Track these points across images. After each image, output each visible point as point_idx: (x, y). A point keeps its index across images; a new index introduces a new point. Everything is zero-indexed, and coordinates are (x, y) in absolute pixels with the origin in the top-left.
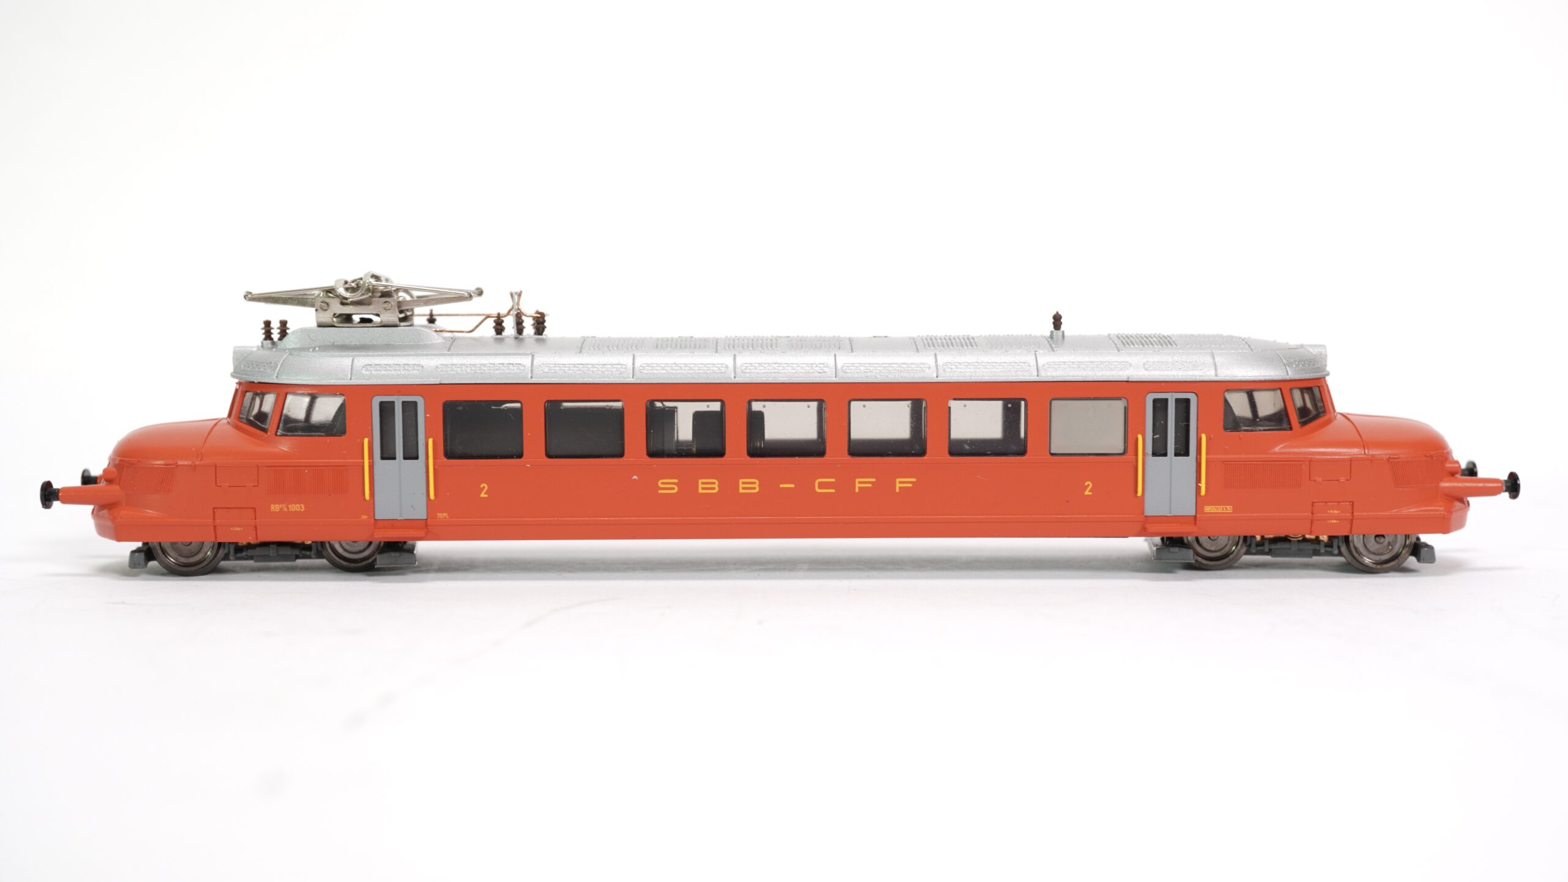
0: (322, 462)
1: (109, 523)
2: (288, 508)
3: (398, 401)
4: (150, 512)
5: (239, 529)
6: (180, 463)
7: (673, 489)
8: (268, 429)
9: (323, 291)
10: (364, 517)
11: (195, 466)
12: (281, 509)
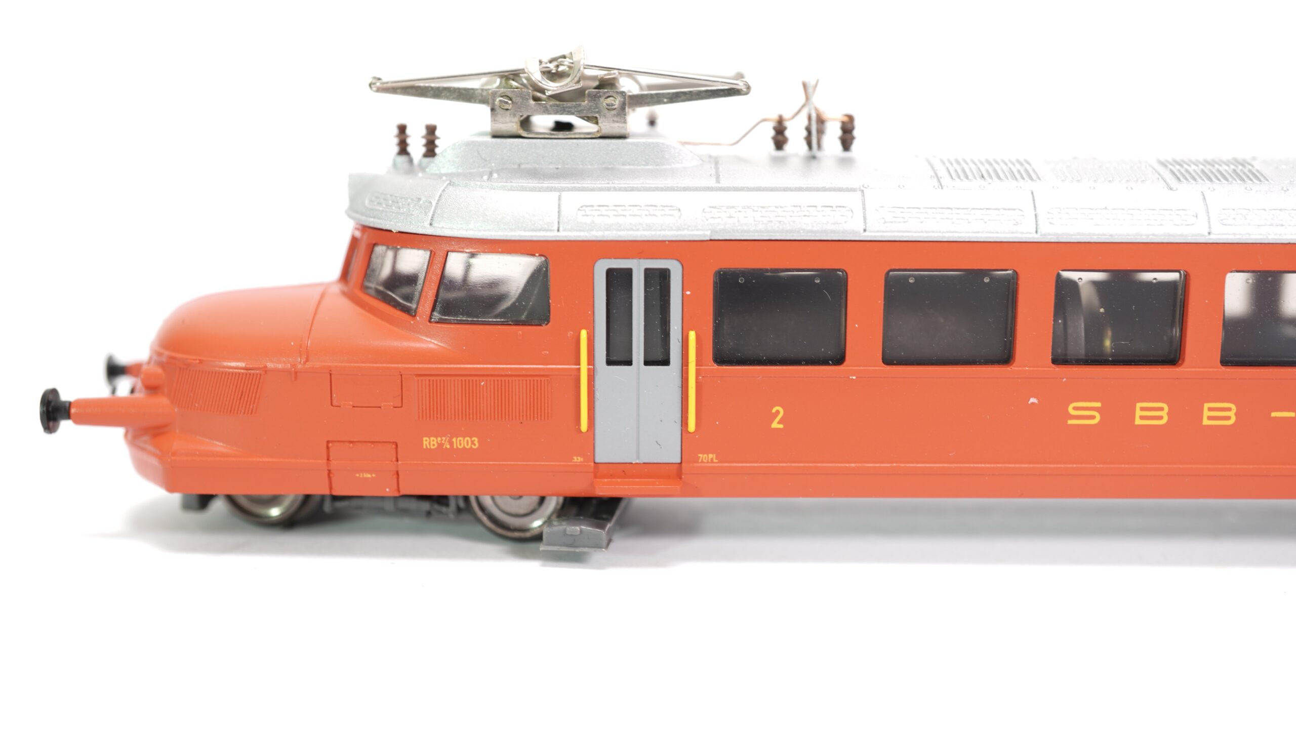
0: (511, 369)
1: (154, 461)
2: (451, 443)
3: (638, 267)
4: (219, 447)
5: (369, 476)
6: (270, 365)
7: (1093, 417)
8: (415, 311)
9: (502, 77)
10: (578, 459)
11: (296, 373)
12: (440, 445)
